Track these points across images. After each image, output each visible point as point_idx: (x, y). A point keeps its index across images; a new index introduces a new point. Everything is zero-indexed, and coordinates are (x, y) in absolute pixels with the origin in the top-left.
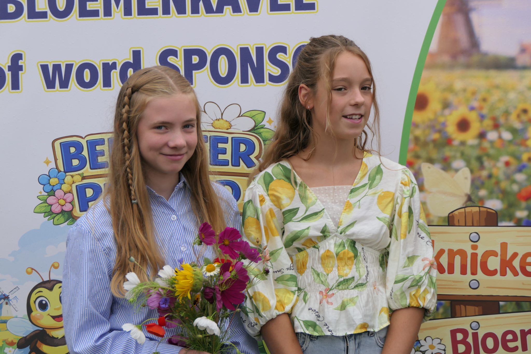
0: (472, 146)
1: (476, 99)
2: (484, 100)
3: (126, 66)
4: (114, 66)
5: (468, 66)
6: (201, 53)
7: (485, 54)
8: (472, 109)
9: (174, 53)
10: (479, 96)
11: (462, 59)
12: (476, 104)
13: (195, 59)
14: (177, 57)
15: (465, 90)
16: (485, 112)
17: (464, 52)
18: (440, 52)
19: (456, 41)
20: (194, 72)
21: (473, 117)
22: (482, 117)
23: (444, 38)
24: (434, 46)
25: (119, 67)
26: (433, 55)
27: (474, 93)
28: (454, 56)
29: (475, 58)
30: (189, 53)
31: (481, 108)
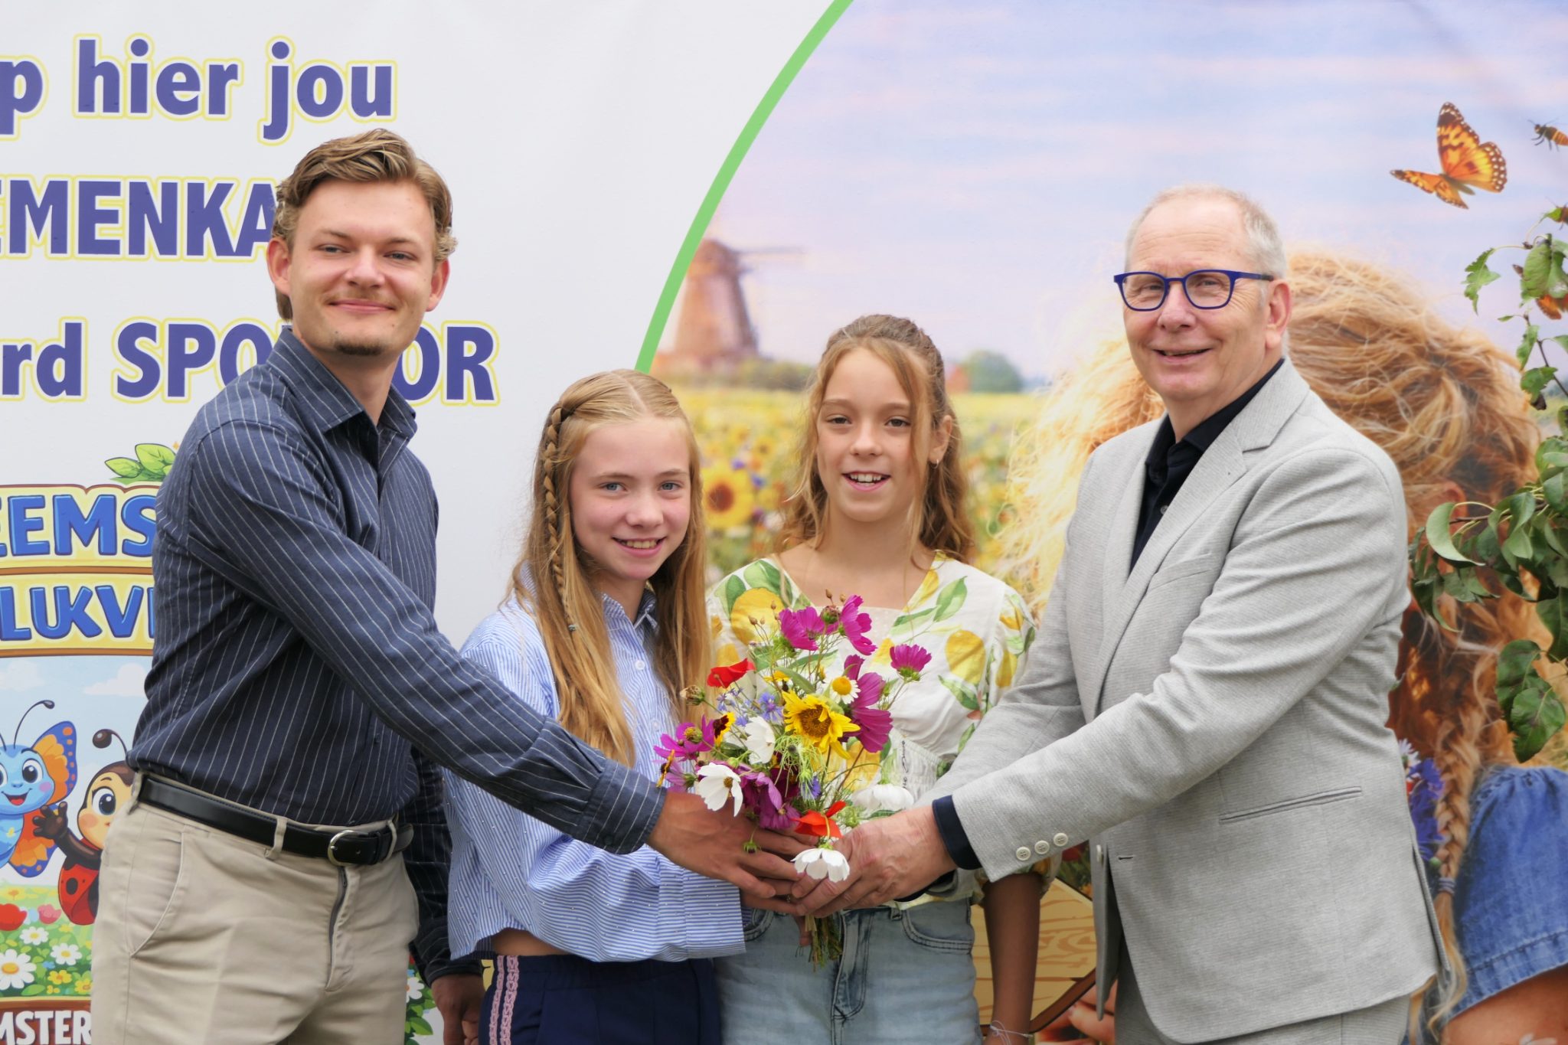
0: (736, 541)
1: (746, 448)
2: (763, 450)
3: (50, 354)
4: (26, 352)
5: (734, 382)
6: (203, 334)
7: (768, 360)
8: (739, 466)
9: (149, 331)
10: (754, 442)
11: (722, 368)
12: (746, 457)
13: (191, 346)
14: (154, 339)
15: (725, 429)
16: (763, 473)
17: (727, 354)
18: (681, 351)
19: (711, 332)
20: (187, 371)
21: (739, 482)
22: (758, 484)
23: (689, 322)
24: (668, 340)
25: (36, 355)
26: (665, 358)
27: (743, 436)
28: (707, 361)
29: (748, 367)
30: (179, 333)
31: (756, 465)
